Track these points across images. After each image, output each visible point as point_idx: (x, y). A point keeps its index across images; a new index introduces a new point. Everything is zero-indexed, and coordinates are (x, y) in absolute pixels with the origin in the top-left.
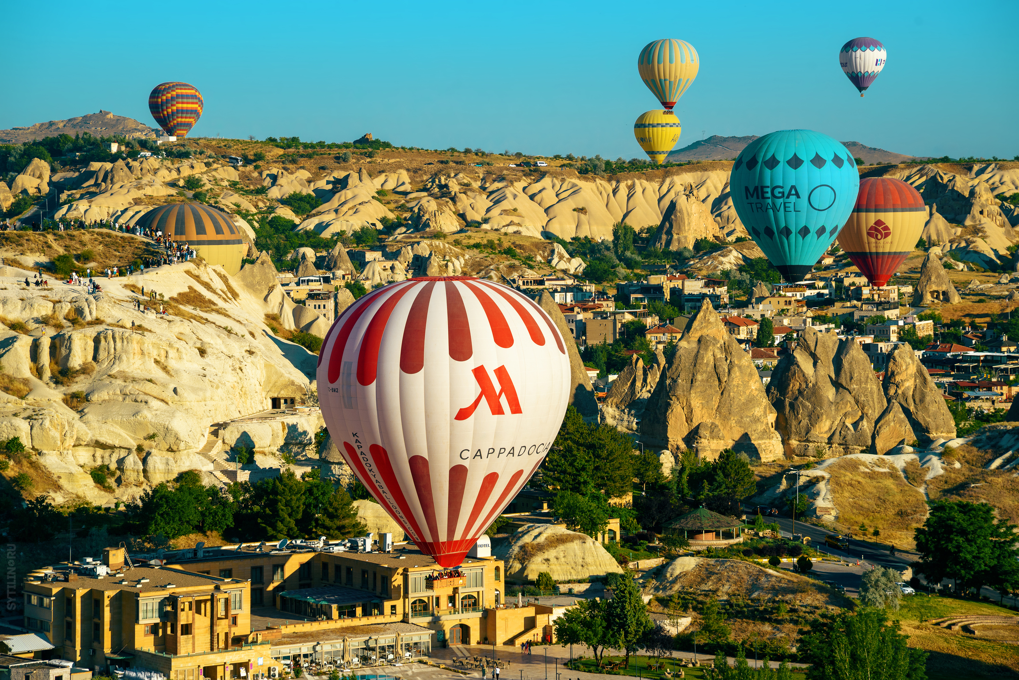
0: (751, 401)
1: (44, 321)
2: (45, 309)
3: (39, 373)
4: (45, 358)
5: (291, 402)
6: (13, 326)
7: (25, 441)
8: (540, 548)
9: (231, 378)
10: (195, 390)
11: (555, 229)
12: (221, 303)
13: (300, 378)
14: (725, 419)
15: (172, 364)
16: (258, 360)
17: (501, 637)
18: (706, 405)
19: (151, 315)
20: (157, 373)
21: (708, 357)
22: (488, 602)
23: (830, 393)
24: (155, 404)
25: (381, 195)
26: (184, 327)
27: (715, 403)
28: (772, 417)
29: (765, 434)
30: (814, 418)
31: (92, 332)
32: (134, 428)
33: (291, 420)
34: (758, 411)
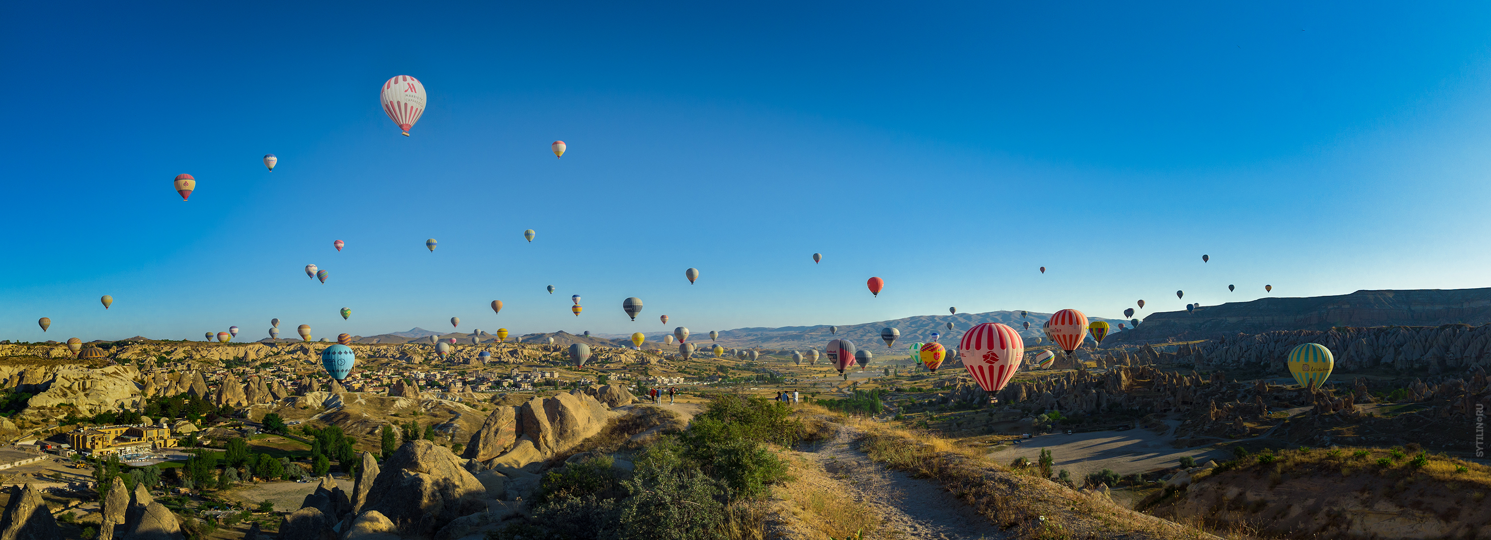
0: (240, 393)
1: (81, 378)
2: (82, 376)
3: (79, 389)
4: (81, 386)
5: (135, 395)
6: (75, 380)
7: (75, 404)
8: (180, 426)
9: (121, 390)
10: (112, 393)
11: (222, 358)
12: (122, 374)
13: (138, 390)
14: (234, 397)
15: (108, 387)
16: (128, 386)
17: (168, 446)
18: (230, 394)
19: (104, 377)
20: (104, 389)
21: (231, 384)
22: (166, 438)
23: (257, 391)
24: (103, 395)
25: (184, 352)
26: (111, 379)
27: (232, 393)
28: (245, 397)
29: (243, 400)
30: (254, 396)
31: (91, 380)
32: (98, 401)
33: (134, 399)
34: (242, 395)
